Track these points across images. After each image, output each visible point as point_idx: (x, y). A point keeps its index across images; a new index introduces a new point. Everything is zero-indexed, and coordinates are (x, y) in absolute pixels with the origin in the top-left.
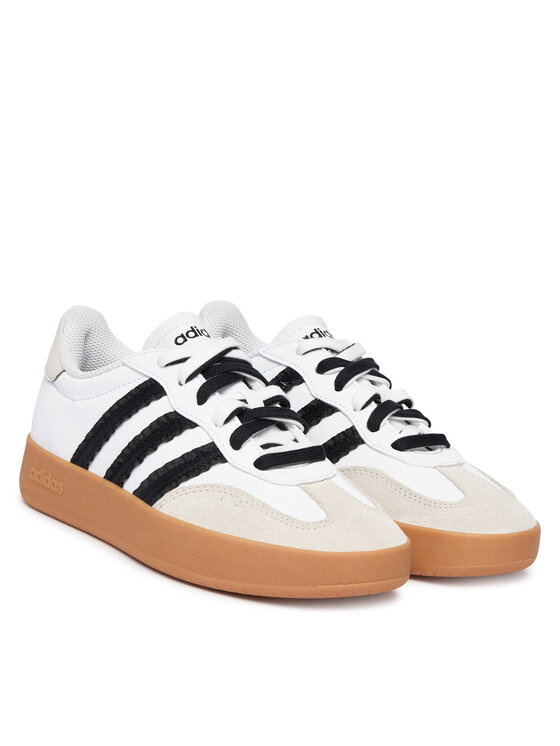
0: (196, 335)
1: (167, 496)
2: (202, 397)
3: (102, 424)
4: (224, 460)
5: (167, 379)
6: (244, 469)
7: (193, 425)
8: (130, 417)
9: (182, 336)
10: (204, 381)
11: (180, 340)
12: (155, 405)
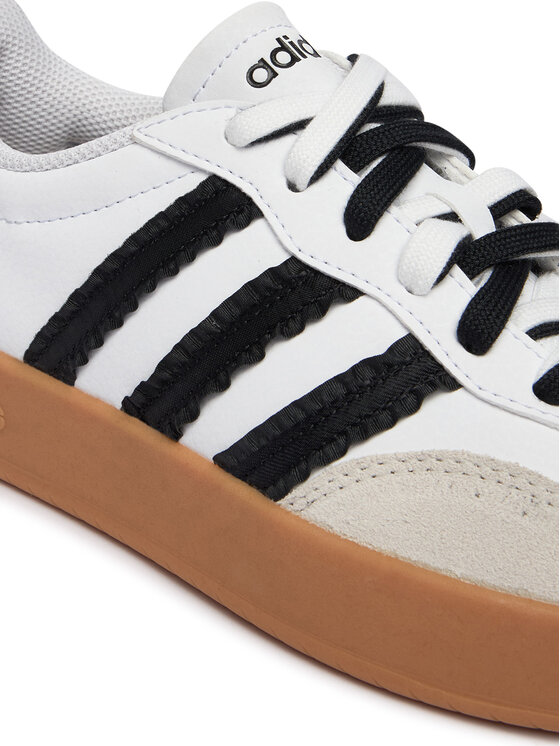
0: (294, 60)
1: (319, 477)
2: (360, 220)
3: (97, 287)
4: (452, 384)
5: (255, 175)
6: (511, 405)
7: (350, 293)
8: (174, 272)
9: (262, 63)
10: (356, 179)
11: (261, 75)
12: (234, 242)
